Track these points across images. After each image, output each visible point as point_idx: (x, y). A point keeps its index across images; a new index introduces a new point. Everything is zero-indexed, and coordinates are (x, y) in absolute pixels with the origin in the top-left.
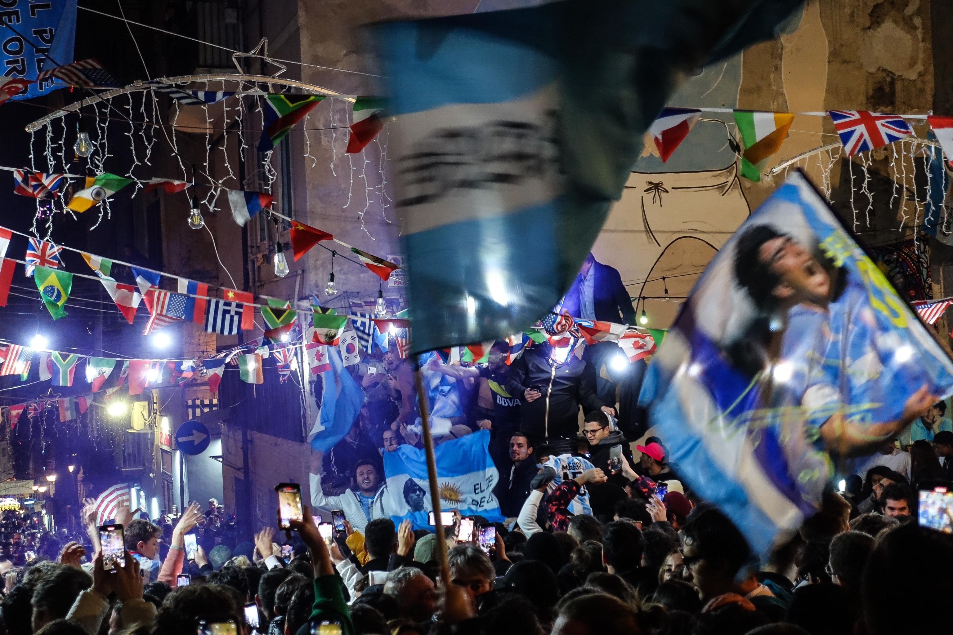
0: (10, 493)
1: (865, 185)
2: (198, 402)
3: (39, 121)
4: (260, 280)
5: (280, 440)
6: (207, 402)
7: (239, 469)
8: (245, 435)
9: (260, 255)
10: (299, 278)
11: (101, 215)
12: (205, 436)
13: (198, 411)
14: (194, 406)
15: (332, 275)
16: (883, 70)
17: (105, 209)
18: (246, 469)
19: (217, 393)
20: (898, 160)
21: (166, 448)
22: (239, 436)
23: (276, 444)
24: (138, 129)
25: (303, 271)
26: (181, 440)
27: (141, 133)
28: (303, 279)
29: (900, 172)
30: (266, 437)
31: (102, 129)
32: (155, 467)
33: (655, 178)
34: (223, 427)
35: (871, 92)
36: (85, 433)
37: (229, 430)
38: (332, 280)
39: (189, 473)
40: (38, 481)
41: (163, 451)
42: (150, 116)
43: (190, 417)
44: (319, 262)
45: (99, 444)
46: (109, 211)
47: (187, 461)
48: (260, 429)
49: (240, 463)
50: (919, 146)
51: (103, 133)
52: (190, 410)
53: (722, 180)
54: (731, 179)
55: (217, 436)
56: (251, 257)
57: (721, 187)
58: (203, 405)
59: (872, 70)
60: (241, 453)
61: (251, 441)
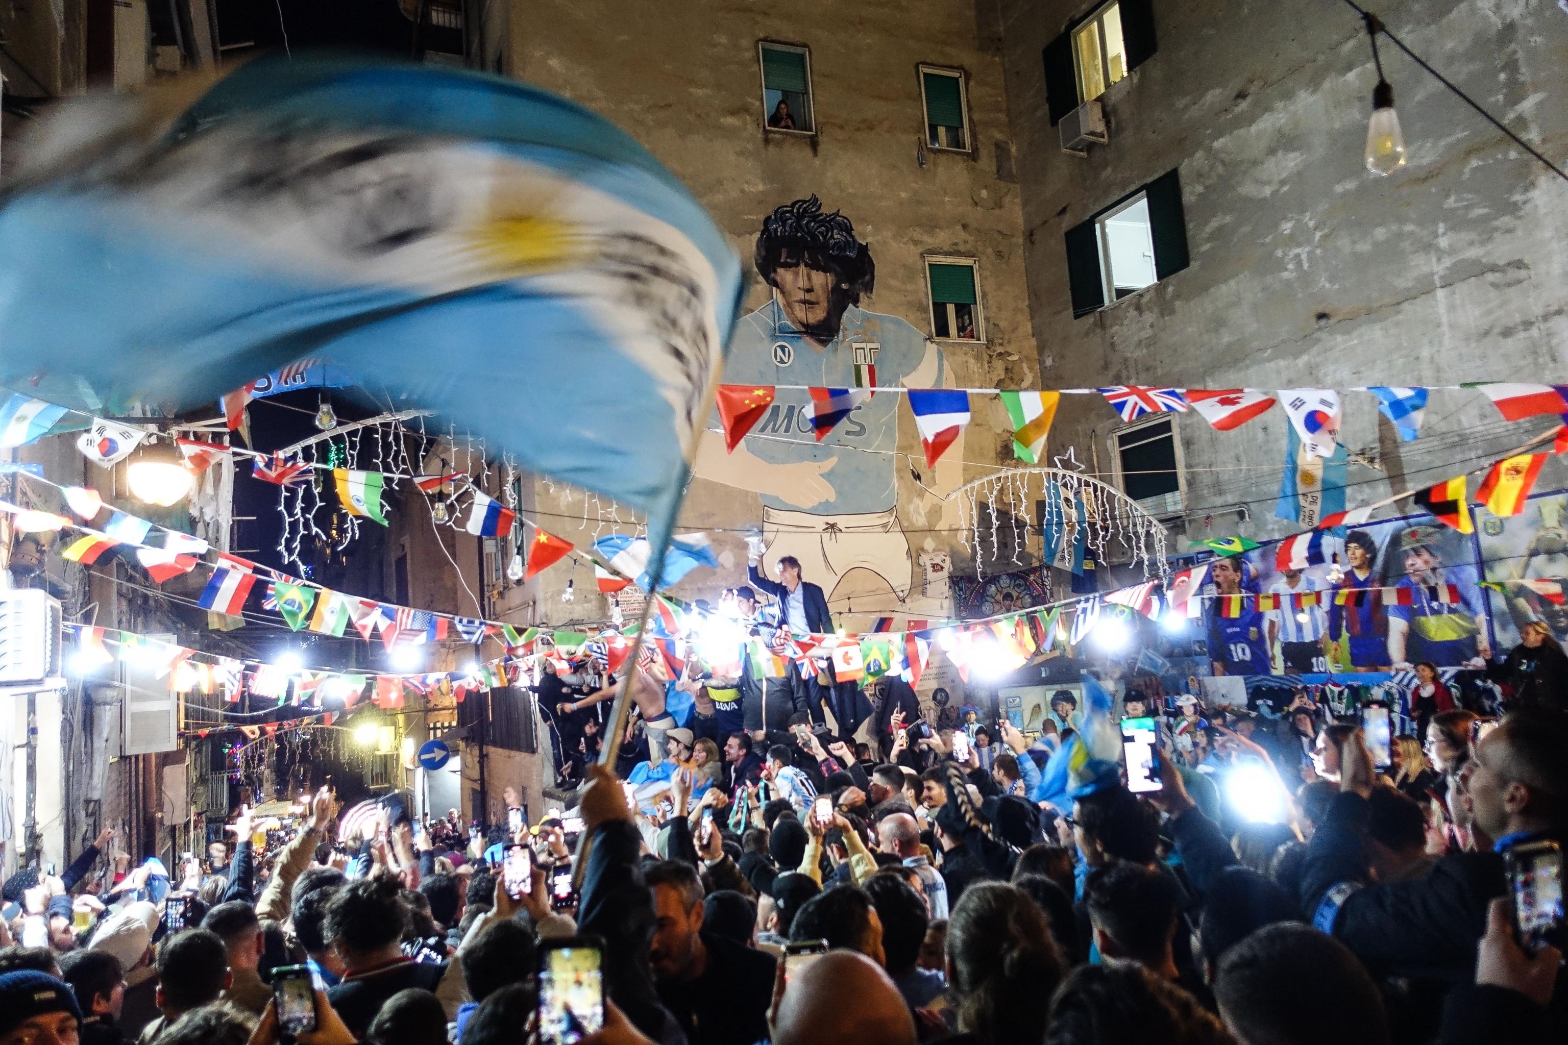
0: (271, 813)
1: (1023, 509)
2: (439, 725)
3: (291, 448)
4: (495, 614)
5: (513, 753)
6: (446, 724)
7: (475, 781)
8: (481, 750)
9: (495, 592)
10: (530, 609)
11: (349, 536)
12: (444, 753)
13: (439, 733)
14: (435, 728)
15: (571, 582)
16: (1008, 432)
17: (353, 530)
18: (482, 780)
19: (456, 717)
20: (1048, 489)
21: (411, 767)
22: (476, 751)
23: (509, 757)
24: (386, 455)
25: (534, 603)
26: (423, 757)
27: (390, 460)
28: (534, 610)
29: (1050, 498)
30: (500, 750)
31: (352, 456)
32: (400, 785)
33: (831, 520)
34: (462, 745)
35: (999, 449)
36: (337, 756)
37: (467, 746)
38: (570, 586)
39: (430, 787)
40: (295, 802)
41: (407, 770)
42: (398, 445)
43: (432, 738)
44: (549, 595)
45: (350, 764)
46: (357, 531)
47: (429, 777)
48: (495, 744)
49: (476, 774)
50: (1064, 476)
51: (352, 459)
52: (432, 732)
53: (885, 520)
54: (892, 520)
55: (456, 752)
56: (487, 594)
57: (884, 525)
58: (443, 727)
59: (999, 431)
60: (478, 766)
61: (487, 755)
